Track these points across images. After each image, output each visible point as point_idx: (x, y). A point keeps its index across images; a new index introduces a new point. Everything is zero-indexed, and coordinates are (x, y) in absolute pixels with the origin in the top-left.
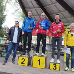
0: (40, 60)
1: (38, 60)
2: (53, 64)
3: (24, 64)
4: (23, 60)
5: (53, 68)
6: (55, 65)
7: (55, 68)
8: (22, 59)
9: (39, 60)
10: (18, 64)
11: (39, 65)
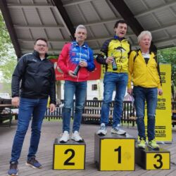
0: (120, 147)
1: (116, 150)
2: (155, 154)
4: (70, 154)
7: (158, 165)
9: (119, 150)
11: (119, 162)
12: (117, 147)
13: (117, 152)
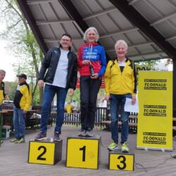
1: (81, 149)
2: (119, 155)
3: (44, 159)
4: (42, 150)
5: (118, 166)
6: (122, 159)
7: (122, 165)
8: (39, 149)
9: (83, 149)
10: (28, 162)
11: (84, 160)
12: (82, 147)
13: (82, 151)
